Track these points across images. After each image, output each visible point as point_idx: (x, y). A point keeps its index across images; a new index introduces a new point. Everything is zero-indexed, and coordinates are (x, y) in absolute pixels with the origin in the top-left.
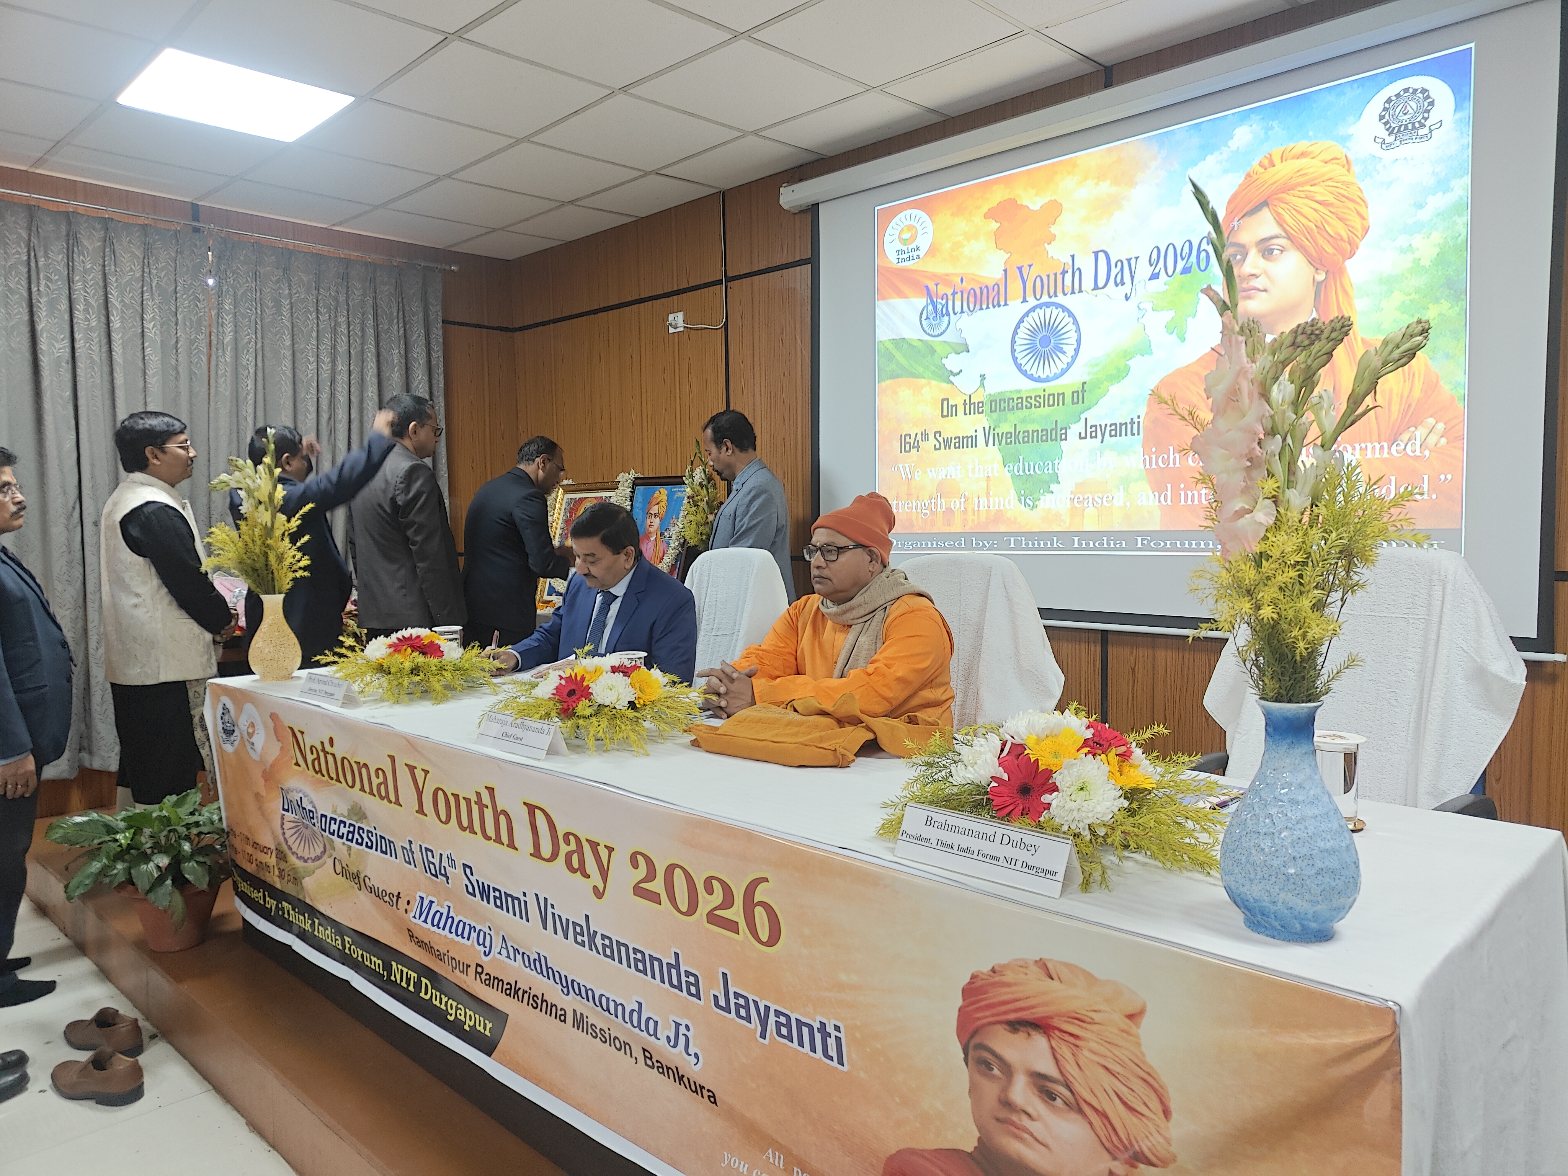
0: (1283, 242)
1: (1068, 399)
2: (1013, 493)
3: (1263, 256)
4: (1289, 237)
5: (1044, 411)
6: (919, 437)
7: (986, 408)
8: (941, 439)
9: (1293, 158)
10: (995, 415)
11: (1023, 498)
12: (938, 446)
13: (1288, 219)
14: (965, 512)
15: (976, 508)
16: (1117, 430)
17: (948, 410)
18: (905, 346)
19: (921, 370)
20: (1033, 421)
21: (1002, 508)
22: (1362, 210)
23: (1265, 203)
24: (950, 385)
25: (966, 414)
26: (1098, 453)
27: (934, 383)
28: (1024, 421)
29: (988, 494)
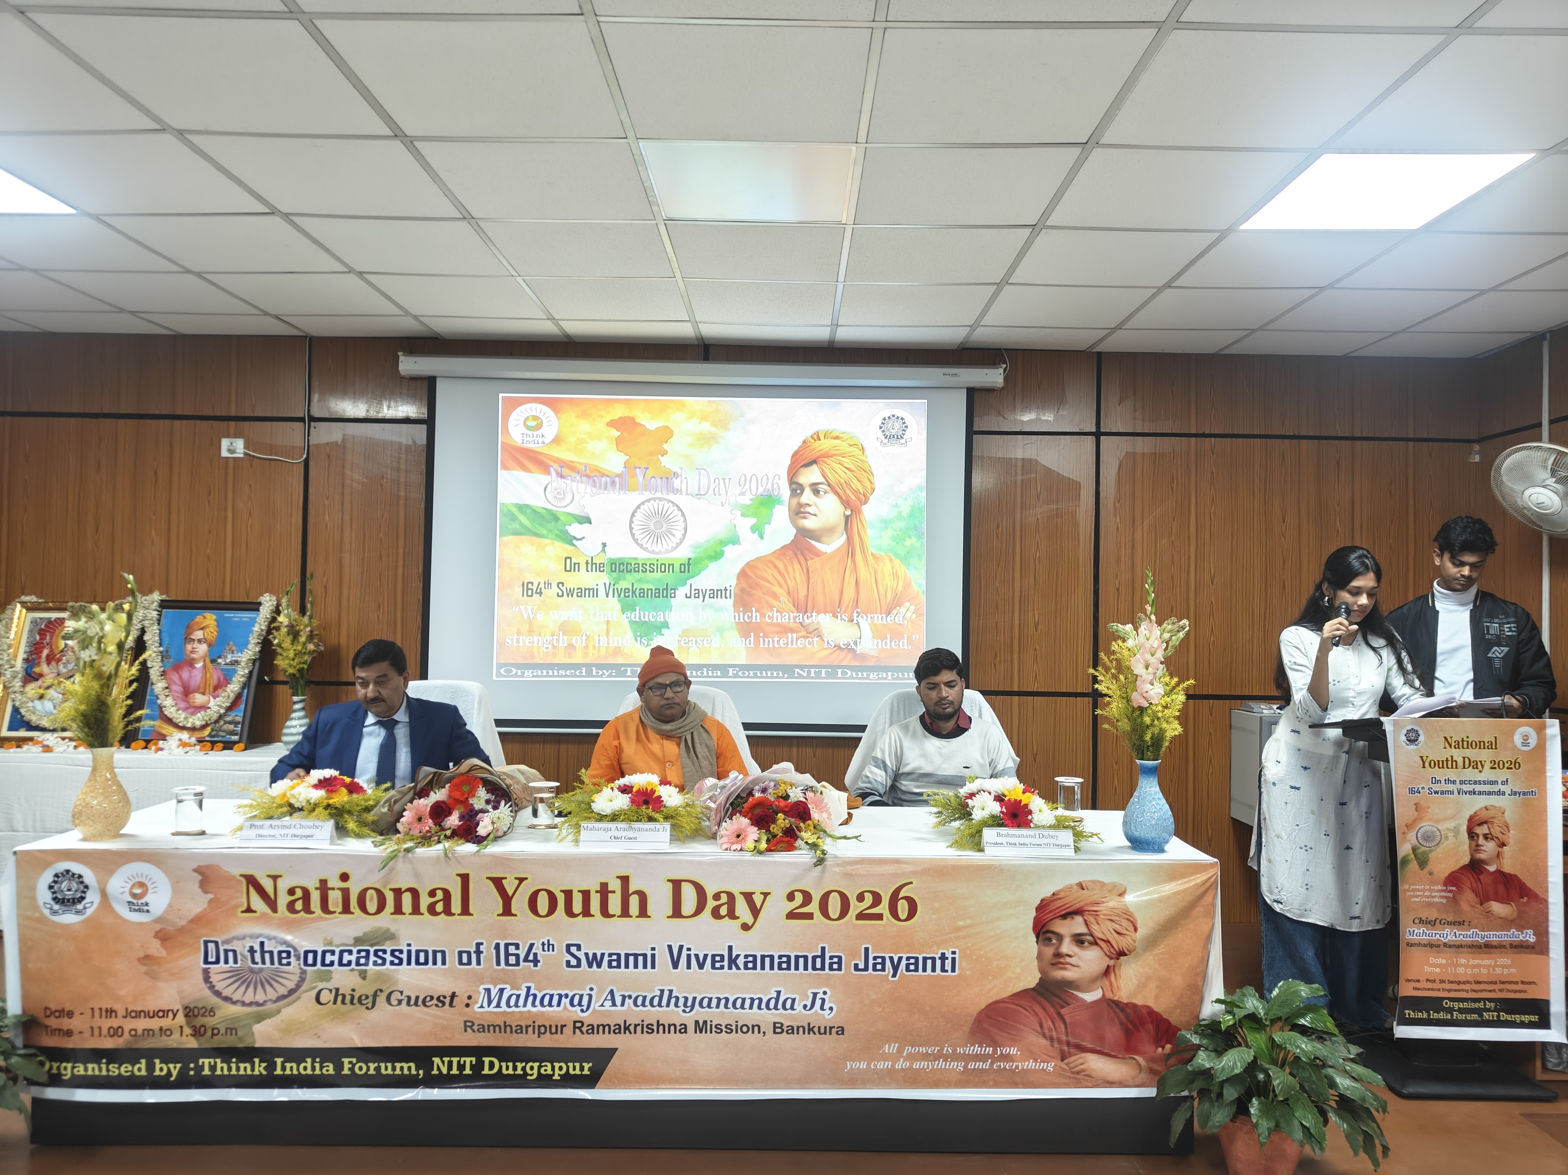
0: (826, 487)
1: (677, 568)
2: (630, 634)
3: (814, 493)
4: (829, 485)
5: (657, 575)
6: (542, 585)
7: (607, 568)
8: (564, 589)
9: (831, 438)
10: (614, 575)
11: (639, 639)
12: (560, 594)
13: (829, 474)
14: (586, 647)
15: (597, 645)
16: (715, 594)
17: (570, 566)
18: (528, 511)
19: (545, 532)
20: (647, 582)
21: (620, 645)
22: (871, 478)
23: (814, 462)
24: (573, 547)
25: (587, 571)
26: (700, 609)
27: (558, 544)
28: (640, 581)
29: (608, 634)
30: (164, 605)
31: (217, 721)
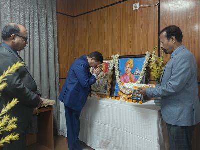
30: (120, 57)
31: (134, 93)
